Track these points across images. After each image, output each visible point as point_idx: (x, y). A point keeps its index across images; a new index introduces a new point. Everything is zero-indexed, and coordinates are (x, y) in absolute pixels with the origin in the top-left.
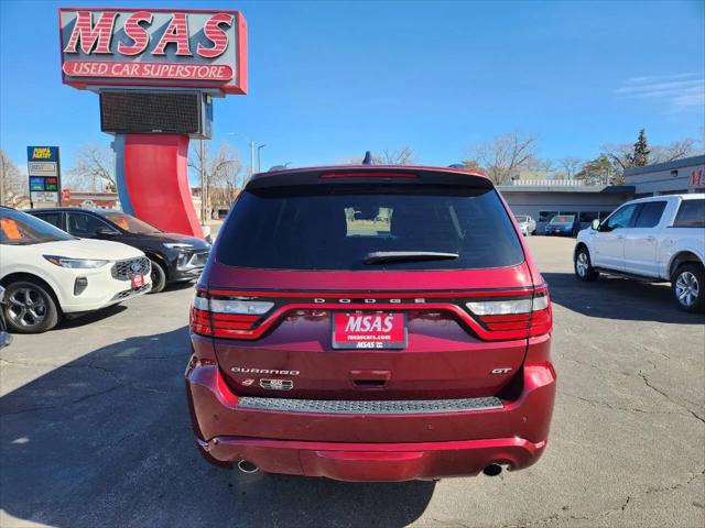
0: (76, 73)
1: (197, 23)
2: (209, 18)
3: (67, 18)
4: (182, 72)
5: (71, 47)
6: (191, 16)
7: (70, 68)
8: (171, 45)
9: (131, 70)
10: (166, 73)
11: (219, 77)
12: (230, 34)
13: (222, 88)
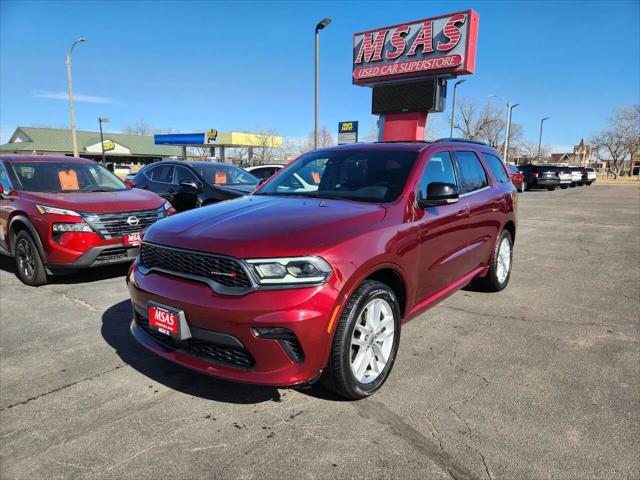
0: (360, 76)
1: (439, 26)
2: (447, 21)
3: (358, 39)
4: (425, 65)
5: (359, 59)
6: (436, 21)
7: (357, 74)
8: (420, 47)
9: (392, 70)
10: (414, 68)
11: (451, 64)
12: (463, 30)
13: (452, 72)
